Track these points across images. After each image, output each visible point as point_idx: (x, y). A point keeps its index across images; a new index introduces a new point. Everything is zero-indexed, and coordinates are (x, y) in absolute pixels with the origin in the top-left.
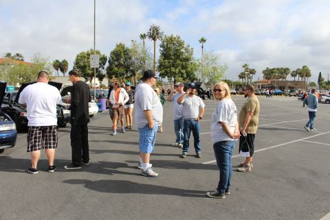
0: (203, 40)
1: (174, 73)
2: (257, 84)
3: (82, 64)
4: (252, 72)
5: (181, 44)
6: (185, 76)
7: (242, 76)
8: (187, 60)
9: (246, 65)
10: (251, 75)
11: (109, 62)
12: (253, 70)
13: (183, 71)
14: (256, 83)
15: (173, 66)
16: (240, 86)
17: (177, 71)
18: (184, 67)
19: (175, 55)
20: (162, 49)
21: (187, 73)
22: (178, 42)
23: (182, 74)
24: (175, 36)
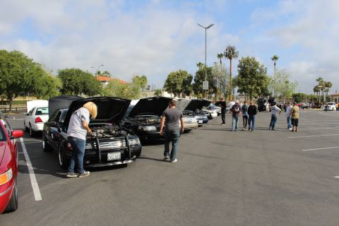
0: (275, 58)
1: (251, 89)
2: (334, 98)
3: (173, 82)
4: (328, 85)
5: (256, 65)
6: (260, 91)
7: (316, 90)
8: (262, 78)
9: (320, 79)
10: (326, 88)
11: (195, 80)
12: (329, 83)
13: (258, 88)
14: (332, 96)
15: (250, 83)
16: (315, 99)
17: (253, 87)
18: (258, 85)
19: (251, 73)
20: (239, 69)
21: (261, 89)
22: (253, 63)
23: (258, 90)
24: (250, 57)
